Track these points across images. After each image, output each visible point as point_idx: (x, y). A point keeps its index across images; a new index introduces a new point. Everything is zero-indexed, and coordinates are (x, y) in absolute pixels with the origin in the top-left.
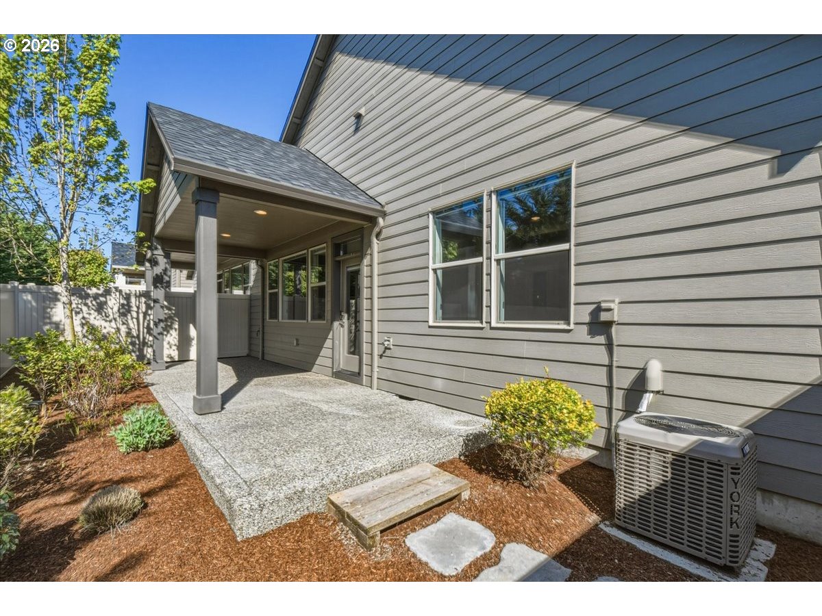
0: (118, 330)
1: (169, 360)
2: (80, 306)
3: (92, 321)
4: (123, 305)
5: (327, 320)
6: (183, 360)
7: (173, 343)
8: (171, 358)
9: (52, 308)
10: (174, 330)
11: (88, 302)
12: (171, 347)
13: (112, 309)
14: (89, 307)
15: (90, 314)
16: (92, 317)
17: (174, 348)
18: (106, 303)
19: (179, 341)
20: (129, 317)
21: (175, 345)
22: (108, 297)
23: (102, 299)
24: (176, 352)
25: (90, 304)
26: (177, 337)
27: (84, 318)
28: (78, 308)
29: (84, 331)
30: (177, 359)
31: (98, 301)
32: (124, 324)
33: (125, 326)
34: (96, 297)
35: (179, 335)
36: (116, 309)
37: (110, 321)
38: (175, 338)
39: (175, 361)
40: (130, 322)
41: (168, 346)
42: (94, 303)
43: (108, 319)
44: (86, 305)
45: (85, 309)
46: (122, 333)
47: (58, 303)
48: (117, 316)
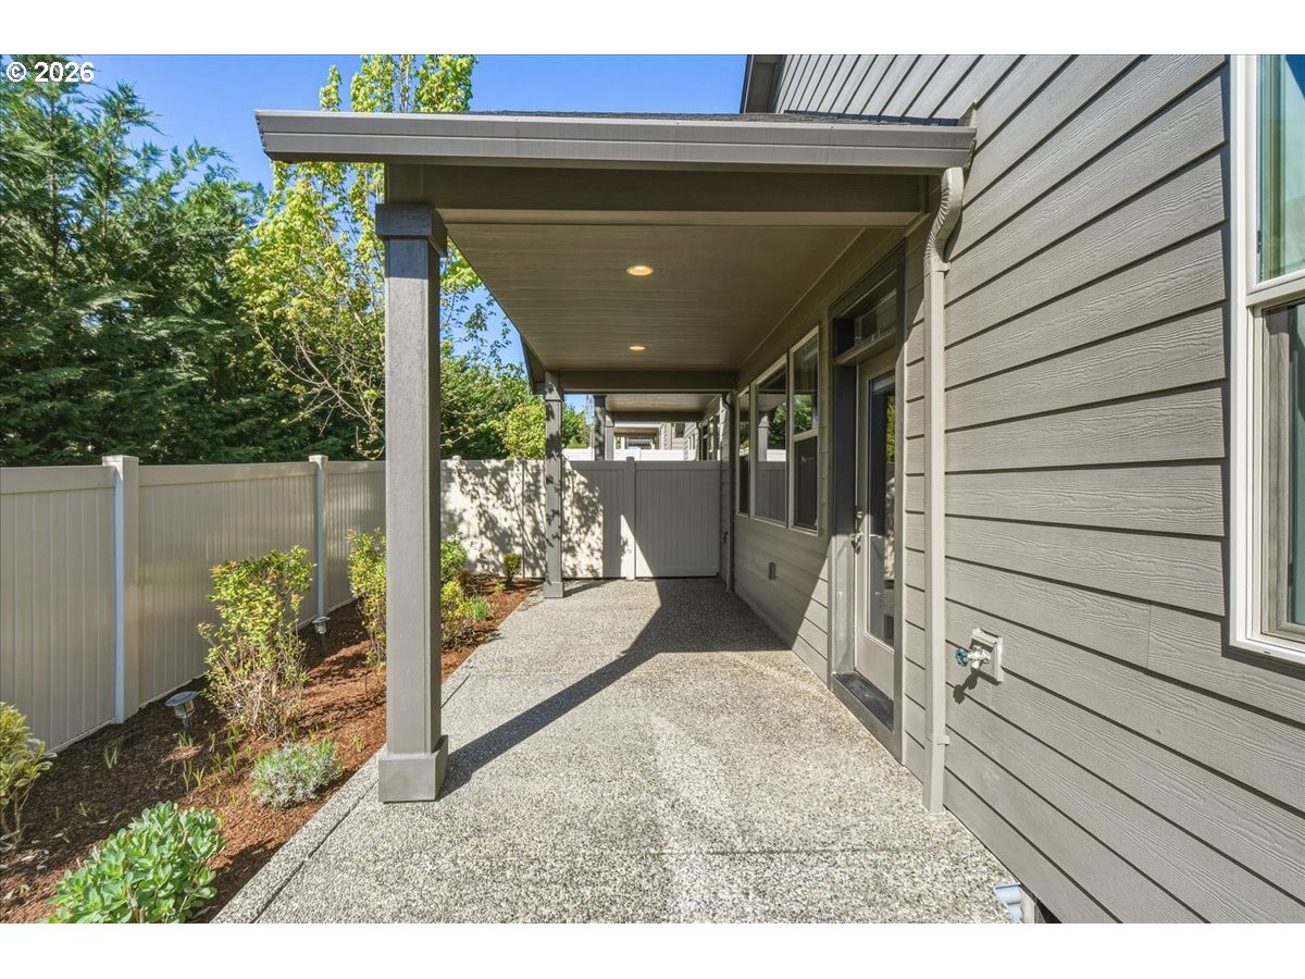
0: (522, 524)
1: (590, 576)
2: (476, 488)
3: (491, 511)
4: (529, 484)
5: (821, 531)
6: (611, 575)
7: (597, 547)
8: (593, 571)
9: (445, 492)
10: (597, 525)
11: (487, 480)
12: (592, 554)
13: (514, 490)
14: (487, 489)
15: (488, 499)
16: (490, 504)
17: (598, 555)
18: (507, 481)
19: (604, 544)
20: (537, 504)
21: (599, 550)
22: (510, 472)
23: (503, 475)
24: (601, 562)
25: (488, 484)
26: (601, 537)
27: (481, 505)
28: (474, 490)
29: (482, 525)
30: (601, 576)
31: (498, 478)
32: (529, 514)
33: (531, 518)
34: (495, 472)
35: (604, 533)
36: (519, 491)
37: (512, 510)
38: (598, 538)
39: (600, 579)
40: (537, 510)
41: (588, 552)
42: (493, 481)
43: (508, 506)
44: (483, 485)
45: (482, 491)
46: (526, 527)
47: (453, 484)
48: (519, 501)
